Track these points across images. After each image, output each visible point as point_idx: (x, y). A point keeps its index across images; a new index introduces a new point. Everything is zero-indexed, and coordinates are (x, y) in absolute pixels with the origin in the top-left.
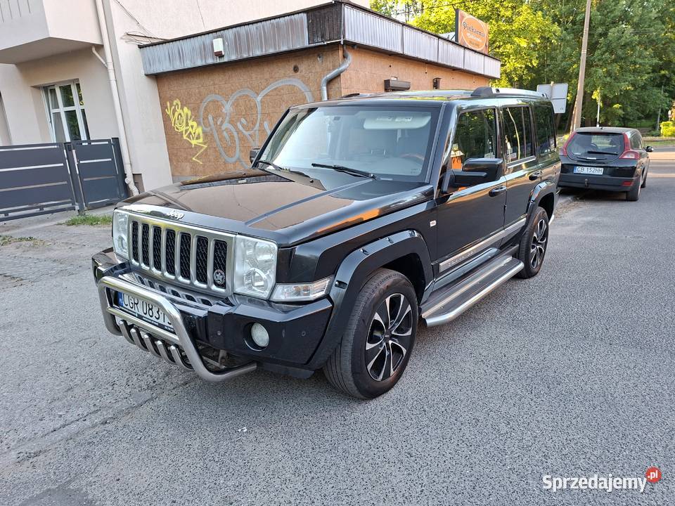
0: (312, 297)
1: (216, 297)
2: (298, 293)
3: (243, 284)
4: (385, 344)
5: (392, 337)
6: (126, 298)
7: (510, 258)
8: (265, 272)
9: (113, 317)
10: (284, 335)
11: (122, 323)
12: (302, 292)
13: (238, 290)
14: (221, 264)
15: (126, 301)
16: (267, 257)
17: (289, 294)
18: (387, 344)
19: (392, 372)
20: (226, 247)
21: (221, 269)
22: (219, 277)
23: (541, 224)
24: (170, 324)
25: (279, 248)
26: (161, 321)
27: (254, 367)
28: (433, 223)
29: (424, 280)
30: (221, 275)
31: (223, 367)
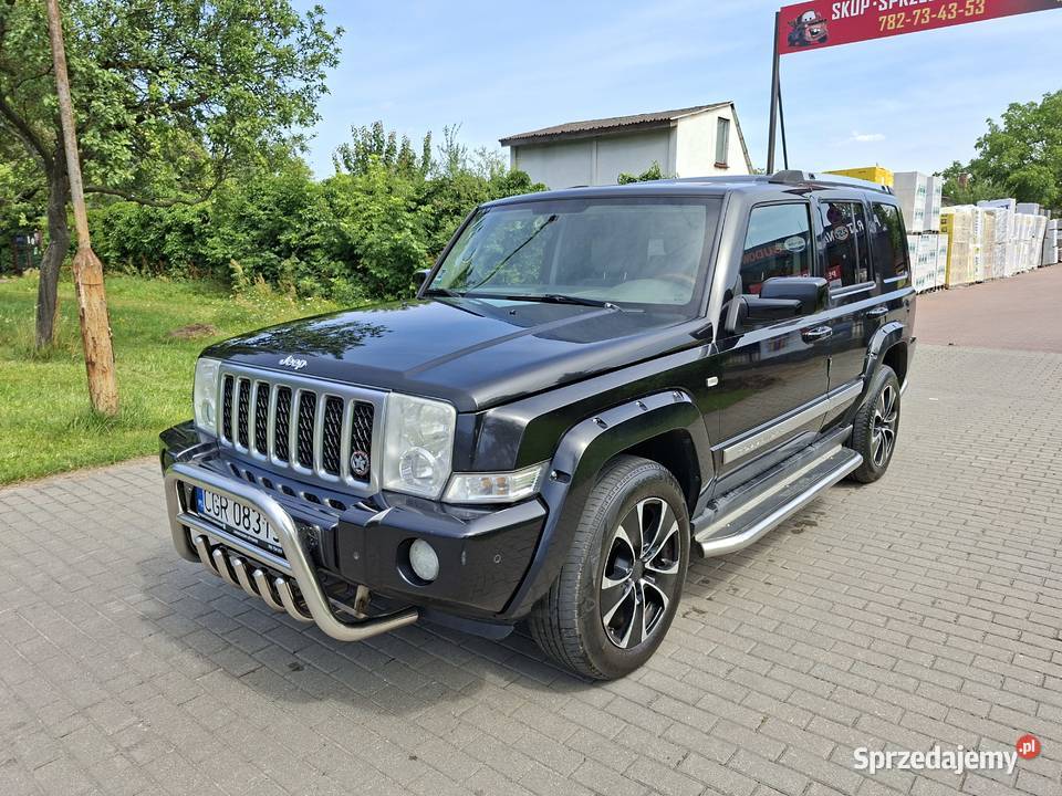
0: (513, 496)
1: (354, 495)
2: (488, 490)
3: (397, 475)
4: (633, 584)
5: (645, 573)
6: (208, 497)
7: (839, 448)
8: (435, 454)
9: (187, 530)
10: (464, 560)
11: (200, 540)
12: (495, 488)
13: (391, 484)
14: (363, 442)
15: (208, 503)
16: (439, 429)
17: (474, 490)
18: (638, 585)
19: (645, 636)
20: (372, 413)
21: (363, 450)
22: (360, 462)
23: (887, 393)
24: (277, 541)
25: (458, 413)
26: (262, 536)
27: (412, 618)
28: (712, 381)
29: (699, 476)
30: (364, 459)
31: (362, 616)
